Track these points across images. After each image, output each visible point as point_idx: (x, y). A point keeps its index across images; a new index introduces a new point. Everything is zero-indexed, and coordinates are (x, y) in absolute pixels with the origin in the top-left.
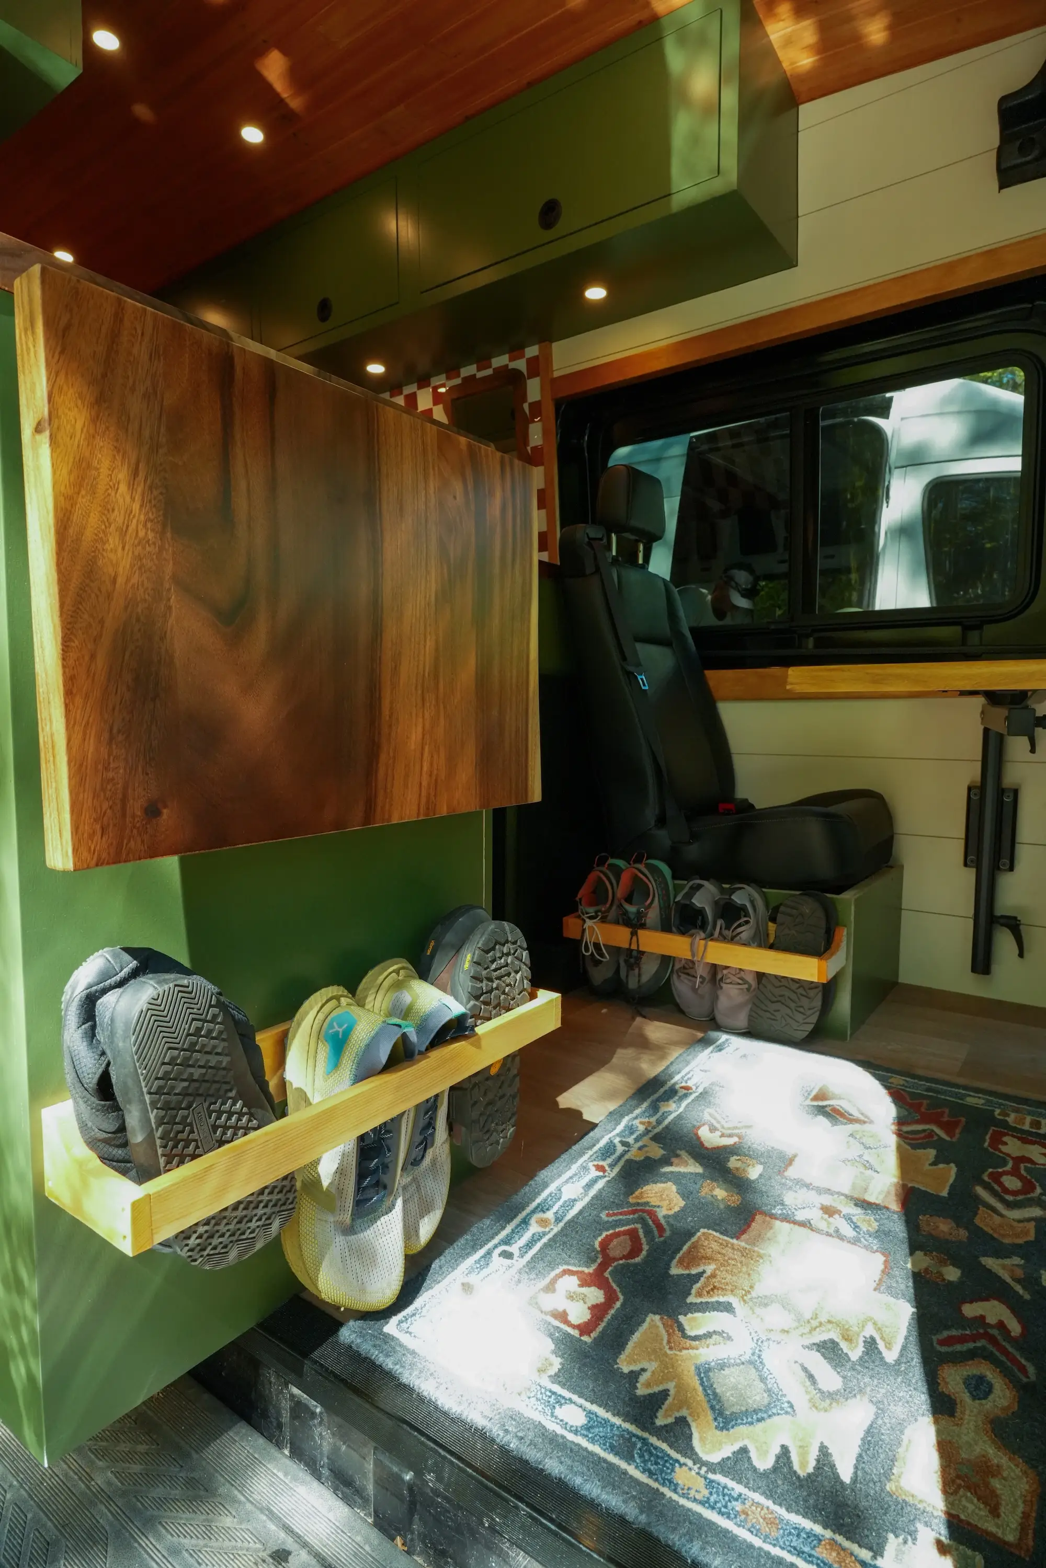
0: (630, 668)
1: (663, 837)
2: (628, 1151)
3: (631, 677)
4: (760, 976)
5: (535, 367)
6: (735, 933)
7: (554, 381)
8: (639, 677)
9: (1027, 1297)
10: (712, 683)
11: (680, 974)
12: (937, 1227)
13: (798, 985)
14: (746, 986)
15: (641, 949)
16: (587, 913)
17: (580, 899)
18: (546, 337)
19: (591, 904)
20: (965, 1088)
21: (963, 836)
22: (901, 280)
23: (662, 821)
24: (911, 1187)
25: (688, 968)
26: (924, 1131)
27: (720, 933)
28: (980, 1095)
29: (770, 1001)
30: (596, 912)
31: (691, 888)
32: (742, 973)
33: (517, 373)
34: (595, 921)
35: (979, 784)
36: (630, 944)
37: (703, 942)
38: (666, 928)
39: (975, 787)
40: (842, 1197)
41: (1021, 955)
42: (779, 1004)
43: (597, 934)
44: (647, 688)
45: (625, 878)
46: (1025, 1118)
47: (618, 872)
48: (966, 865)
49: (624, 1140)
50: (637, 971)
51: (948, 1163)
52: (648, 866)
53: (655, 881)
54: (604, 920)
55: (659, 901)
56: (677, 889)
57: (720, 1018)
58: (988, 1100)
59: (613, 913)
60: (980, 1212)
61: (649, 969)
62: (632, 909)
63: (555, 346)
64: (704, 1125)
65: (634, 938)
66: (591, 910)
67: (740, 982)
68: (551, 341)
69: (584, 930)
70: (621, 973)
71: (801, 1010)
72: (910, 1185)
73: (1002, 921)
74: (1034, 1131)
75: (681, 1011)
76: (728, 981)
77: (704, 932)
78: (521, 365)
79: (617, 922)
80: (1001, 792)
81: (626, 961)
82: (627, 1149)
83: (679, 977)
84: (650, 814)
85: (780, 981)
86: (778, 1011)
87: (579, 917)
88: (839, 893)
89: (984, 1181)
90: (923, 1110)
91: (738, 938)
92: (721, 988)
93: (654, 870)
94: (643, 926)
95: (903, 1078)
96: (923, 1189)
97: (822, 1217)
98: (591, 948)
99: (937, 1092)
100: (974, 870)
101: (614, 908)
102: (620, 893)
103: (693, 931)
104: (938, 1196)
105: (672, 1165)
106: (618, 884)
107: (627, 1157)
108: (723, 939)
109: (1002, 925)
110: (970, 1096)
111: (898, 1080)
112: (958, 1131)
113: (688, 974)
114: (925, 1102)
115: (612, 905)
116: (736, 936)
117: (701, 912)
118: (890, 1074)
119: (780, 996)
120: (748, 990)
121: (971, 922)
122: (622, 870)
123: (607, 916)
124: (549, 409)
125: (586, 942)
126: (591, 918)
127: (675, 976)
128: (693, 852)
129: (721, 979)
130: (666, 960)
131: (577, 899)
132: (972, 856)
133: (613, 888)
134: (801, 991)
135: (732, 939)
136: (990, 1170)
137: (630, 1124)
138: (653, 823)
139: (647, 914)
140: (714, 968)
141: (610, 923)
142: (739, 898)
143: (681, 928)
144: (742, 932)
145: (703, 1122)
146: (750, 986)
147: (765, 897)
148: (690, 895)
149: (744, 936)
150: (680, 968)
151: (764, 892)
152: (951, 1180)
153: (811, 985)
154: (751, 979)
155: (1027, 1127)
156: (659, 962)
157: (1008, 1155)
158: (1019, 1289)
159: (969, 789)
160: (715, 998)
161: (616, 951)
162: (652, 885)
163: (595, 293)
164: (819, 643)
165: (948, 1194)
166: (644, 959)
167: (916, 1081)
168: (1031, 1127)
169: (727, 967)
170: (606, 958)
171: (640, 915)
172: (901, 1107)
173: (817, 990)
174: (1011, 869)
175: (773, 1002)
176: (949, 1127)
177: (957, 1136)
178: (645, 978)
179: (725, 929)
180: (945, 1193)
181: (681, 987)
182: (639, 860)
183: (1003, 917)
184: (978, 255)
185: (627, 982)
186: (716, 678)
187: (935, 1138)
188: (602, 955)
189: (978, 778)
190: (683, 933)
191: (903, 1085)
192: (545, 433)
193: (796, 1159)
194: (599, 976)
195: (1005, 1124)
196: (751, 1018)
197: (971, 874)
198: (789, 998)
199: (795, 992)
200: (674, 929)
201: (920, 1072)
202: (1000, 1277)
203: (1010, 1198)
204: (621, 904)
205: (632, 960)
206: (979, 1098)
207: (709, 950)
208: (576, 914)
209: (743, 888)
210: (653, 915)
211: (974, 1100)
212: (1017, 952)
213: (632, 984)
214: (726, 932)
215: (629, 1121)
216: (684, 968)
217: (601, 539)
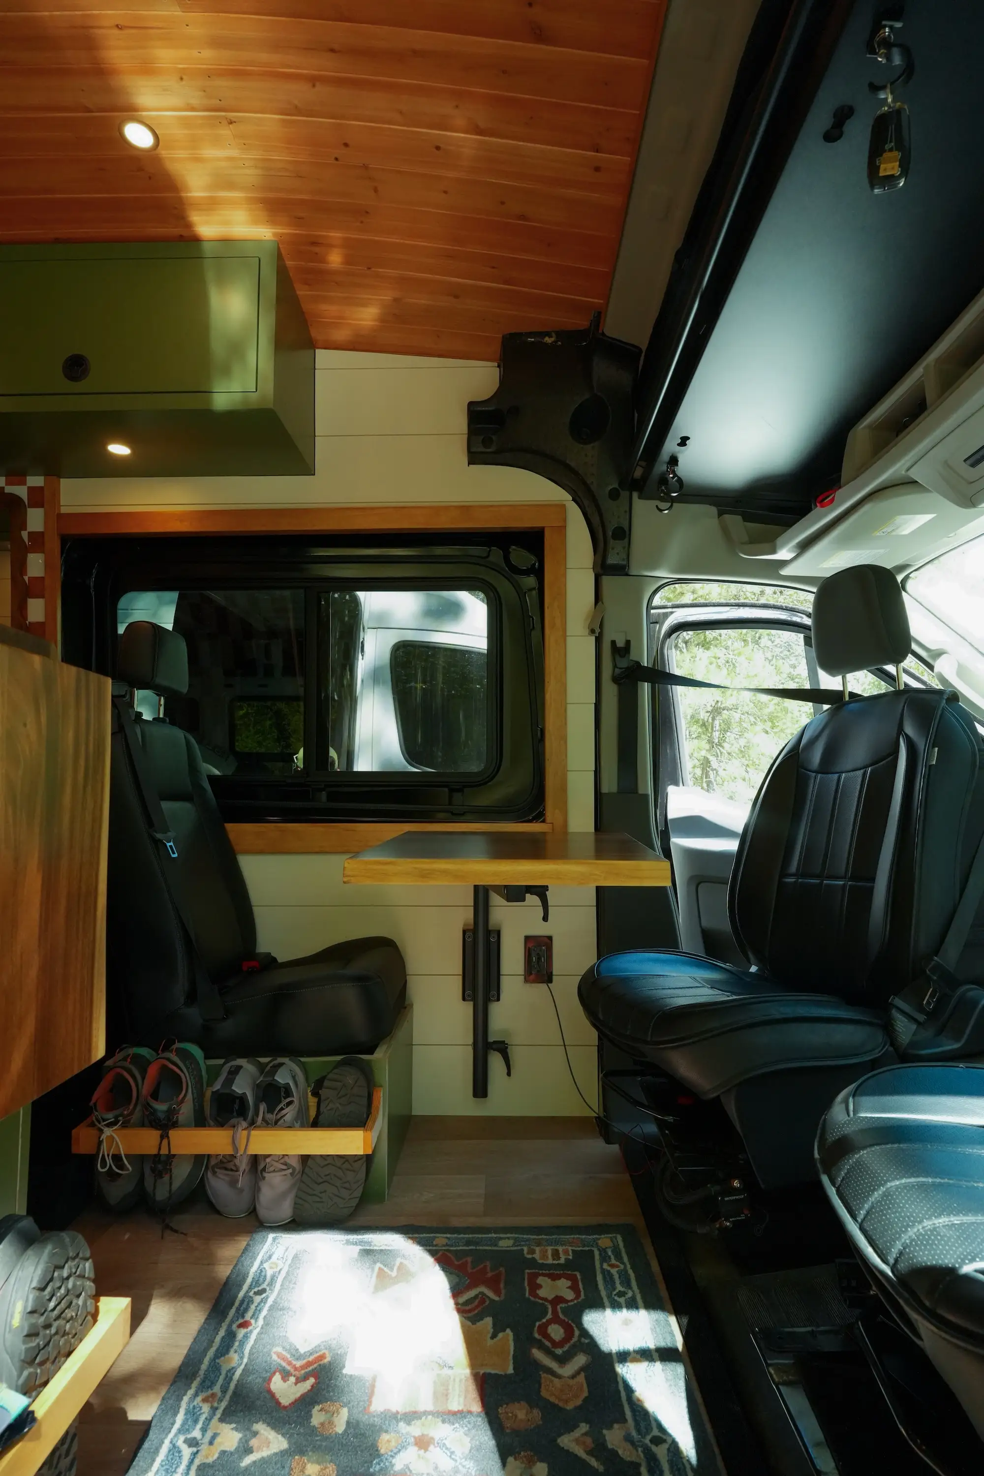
0: (159, 836)
1: (194, 1015)
2: (198, 1452)
3: (159, 845)
4: (305, 1159)
5: (37, 497)
6: (279, 1116)
7: (60, 516)
8: (168, 844)
9: (601, 1469)
10: (232, 836)
11: (216, 1170)
12: (516, 1416)
13: (345, 1159)
14: (290, 1171)
15: (172, 1152)
16: (104, 1120)
17: (95, 1104)
18: (54, 471)
19: (110, 1109)
20: (496, 1230)
21: (461, 973)
22: (400, 509)
23: (192, 998)
24: (484, 1374)
25: (226, 1163)
26: (476, 1297)
27: (264, 1119)
28: (509, 1235)
29: (316, 1183)
30: (116, 1117)
31: (230, 1073)
32: (286, 1157)
33: (15, 500)
34: (115, 1127)
35: (472, 927)
36: (160, 1149)
37: (245, 1133)
38: (200, 1121)
39: (469, 930)
40: (430, 1417)
41: (509, 1074)
42: (326, 1183)
43: (117, 1143)
44: (176, 855)
45: (153, 1071)
46: (546, 1251)
47: (143, 1064)
48: (464, 999)
49: (189, 1436)
50: (166, 1178)
51: (504, 1331)
52: (179, 1052)
53: (188, 1069)
54: (125, 1125)
55: (193, 1093)
56: (214, 1073)
57: (262, 1212)
58: (515, 1239)
59: (137, 1115)
60: (543, 1381)
61: (181, 1173)
62: (161, 1107)
63: (63, 482)
64: (274, 1373)
65: (165, 1142)
66: (110, 1116)
67: (284, 1167)
68: (60, 477)
69: (100, 1143)
70: (146, 1184)
71: (347, 1185)
72: (482, 1372)
73: (494, 1046)
74: (557, 1262)
75: (218, 1212)
76: (272, 1169)
77: (245, 1120)
78: (21, 491)
79: (142, 1125)
80: (488, 932)
81: (153, 1170)
82: (195, 1450)
83: (214, 1173)
84: (180, 989)
85: (326, 1160)
86: (325, 1191)
87: (92, 1125)
88: (372, 1053)
89: (535, 1339)
90: (470, 1271)
91: (282, 1121)
92: (264, 1178)
93: (186, 1056)
94: (175, 1125)
95: (445, 1235)
96: (493, 1372)
97: (419, 1456)
98: (109, 1161)
99: (476, 1243)
100: (472, 1003)
101: (139, 1108)
102: (146, 1088)
103: (234, 1121)
104: (506, 1375)
105: (252, 1452)
106: (143, 1078)
107: (197, 1462)
108: (268, 1125)
109: (495, 1050)
110: (501, 1239)
111: (441, 1239)
112: (502, 1285)
113: (226, 1169)
114: (469, 1259)
115: (136, 1105)
116: (279, 1120)
117: (242, 1099)
118: (432, 1235)
119: (326, 1176)
120: (292, 1174)
121: (470, 1050)
122: (149, 1063)
123: (129, 1120)
124: (54, 544)
125: (103, 1156)
126: (109, 1125)
127: (210, 1174)
128: (227, 1028)
129: (264, 1169)
130: (200, 1160)
131: (91, 1104)
132: (469, 991)
133: (137, 1086)
134: (346, 1165)
135: (276, 1123)
136: (537, 1324)
137: (191, 1406)
138: (182, 1000)
139: (179, 1110)
140: (255, 1160)
141: (135, 1126)
142: (282, 1078)
143: (219, 1119)
144: (284, 1115)
145: (272, 1370)
146: (294, 1169)
147: (304, 1067)
148: (229, 1081)
149: (288, 1118)
150: (217, 1164)
151: (303, 1064)
152: (512, 1353)
153: (356, 1158)
154: (295, 1163)
155: (550, 1261)
156: (193, 1160)
157: (546, 1299)
158: (594, 1462)
159: (464, 932)
160: (256, 1190)
161: (140, 1160)
162: (186, 1077)
163: (119, 449)
164: (331, 797)
165: (514, 1369)
166: (175, 1161)
167: (456, 1235)
168: (554, 1260)
169: (269, 1156)
170: (128, 1170)
171: (171, 1112)
172: (451, 1273)
173: (360, 1162)
174: (498, 1000)
175: (319, 1184)
176: (493, 1284)
177: (503, 1291)
178: (176, 1184)
179: (268, 1112)
180: (510, 1370)
181: (218, 1185)
182: (166, 1048)
183: (495, 1042)
184: (456, 507)
185: (154, 1194)
186: (236, 831)
187: (487, 1303)
188: (122, 1167)
189: (472, 921)
190: (221, 1124)
191: (447, 1245)
192: (48, 565)
193: (377, 1384)
194: (115, 1192)
195: (533, 1263)
196: (296, 1206)
197: (469, 1006)
198: (335, 1175)
199: (340, 1168)
200: (212, 1123)
201: (456, 1222)
202: (576, 1455)
203: (559, 1351)
204: (148, 1104)
205: (160, 1167)
206: (508, 1238)
207: (252, 1139)
208: (88, 1121)
209: (284, 1064)
210: (186, 1110)
211: (506, 1244)
212: (506, 1071)
213: (161, 1194)
214: (269, 1116)
215: (189, 1403)
216: (221, 1162)
217: (124, 696)
